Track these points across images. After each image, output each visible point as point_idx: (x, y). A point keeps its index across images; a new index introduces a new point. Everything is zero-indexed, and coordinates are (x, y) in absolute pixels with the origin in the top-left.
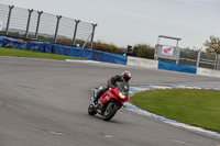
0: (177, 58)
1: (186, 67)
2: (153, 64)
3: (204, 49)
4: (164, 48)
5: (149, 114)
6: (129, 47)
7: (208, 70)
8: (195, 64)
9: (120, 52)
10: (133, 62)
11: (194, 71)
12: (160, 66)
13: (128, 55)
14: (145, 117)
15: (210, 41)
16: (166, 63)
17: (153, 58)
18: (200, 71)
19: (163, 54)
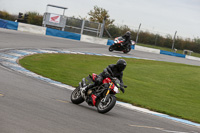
0: (63, 25)
1: (71, 33)
2: (41, 31)
3: (88, 18)
4: (52, 16)
5: (37, 76)
6: (20, 14)
7: (91, 37)
8: (79, 31)
9: (12, 18)
10: (23, 28)
11: (79, 38)
12: (48, 32)
13: (19, 21)
14: (33, 78)
15: (94, 11)
16: (53, 30)
17: (41, 25)
18: (84, 38)
19: (50, 21)
